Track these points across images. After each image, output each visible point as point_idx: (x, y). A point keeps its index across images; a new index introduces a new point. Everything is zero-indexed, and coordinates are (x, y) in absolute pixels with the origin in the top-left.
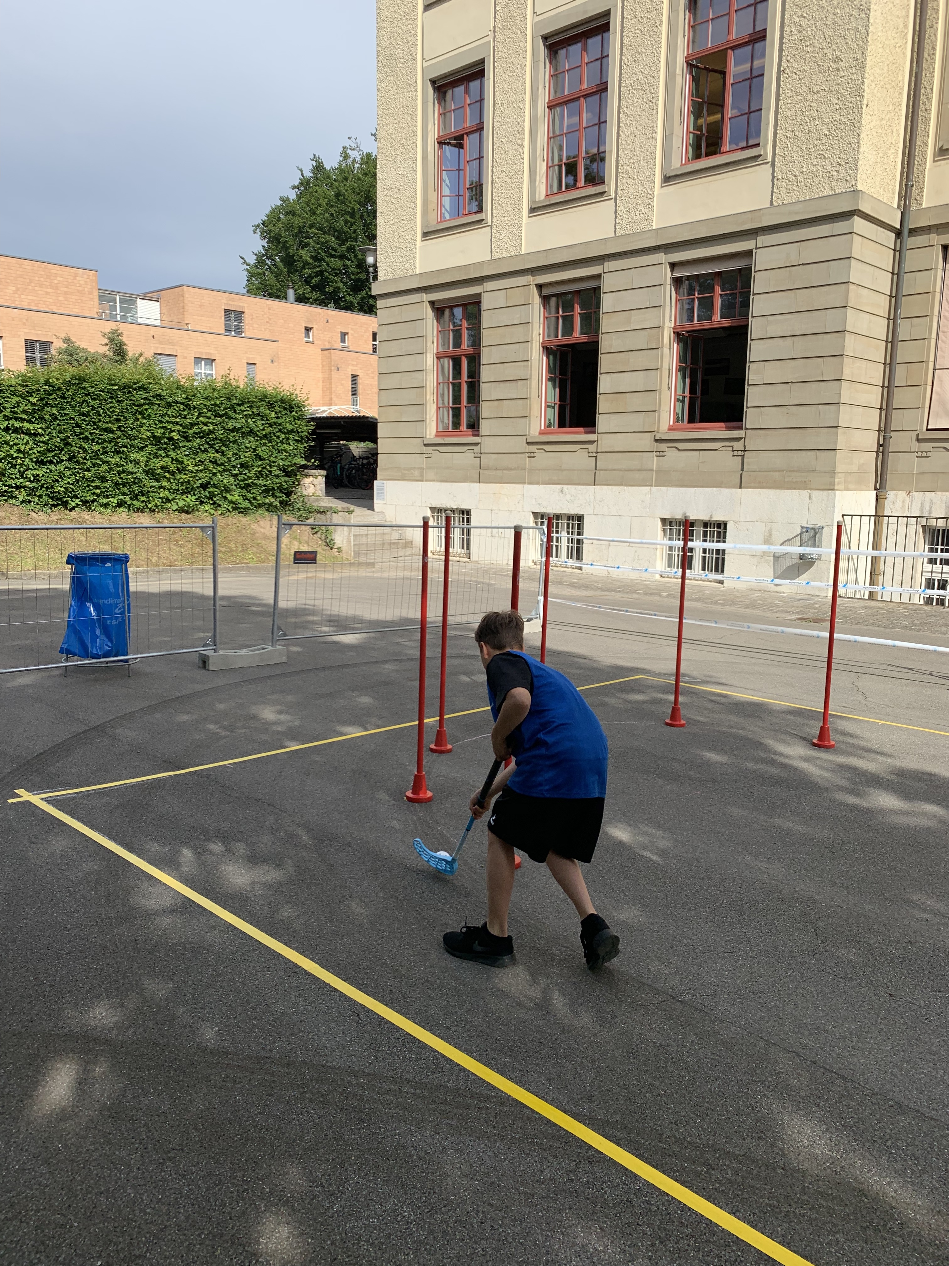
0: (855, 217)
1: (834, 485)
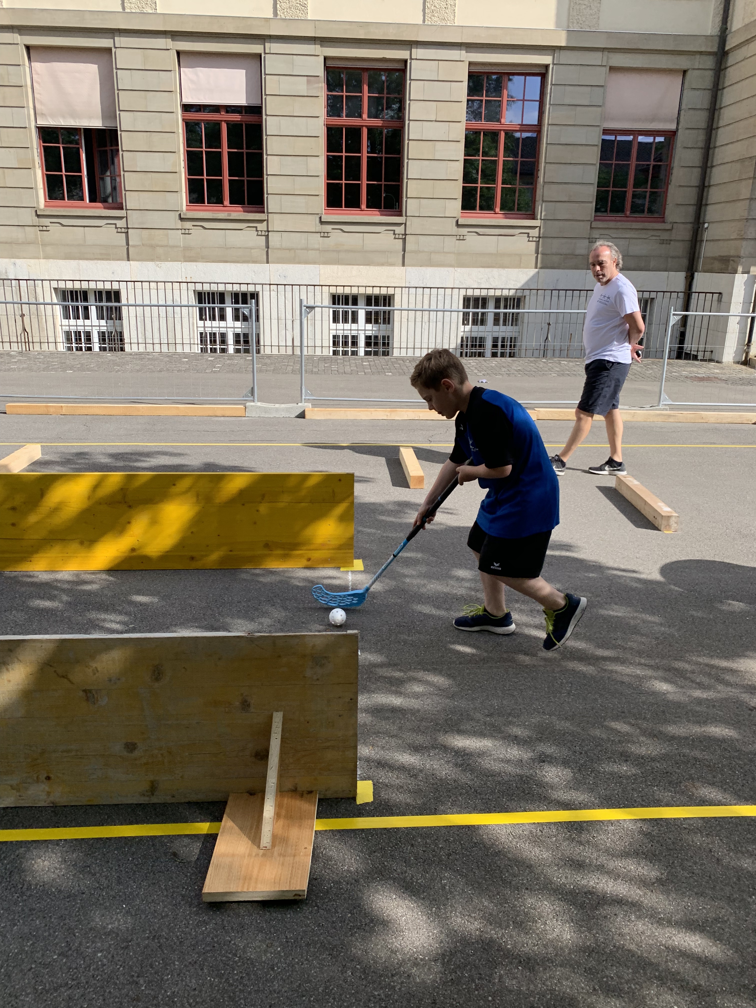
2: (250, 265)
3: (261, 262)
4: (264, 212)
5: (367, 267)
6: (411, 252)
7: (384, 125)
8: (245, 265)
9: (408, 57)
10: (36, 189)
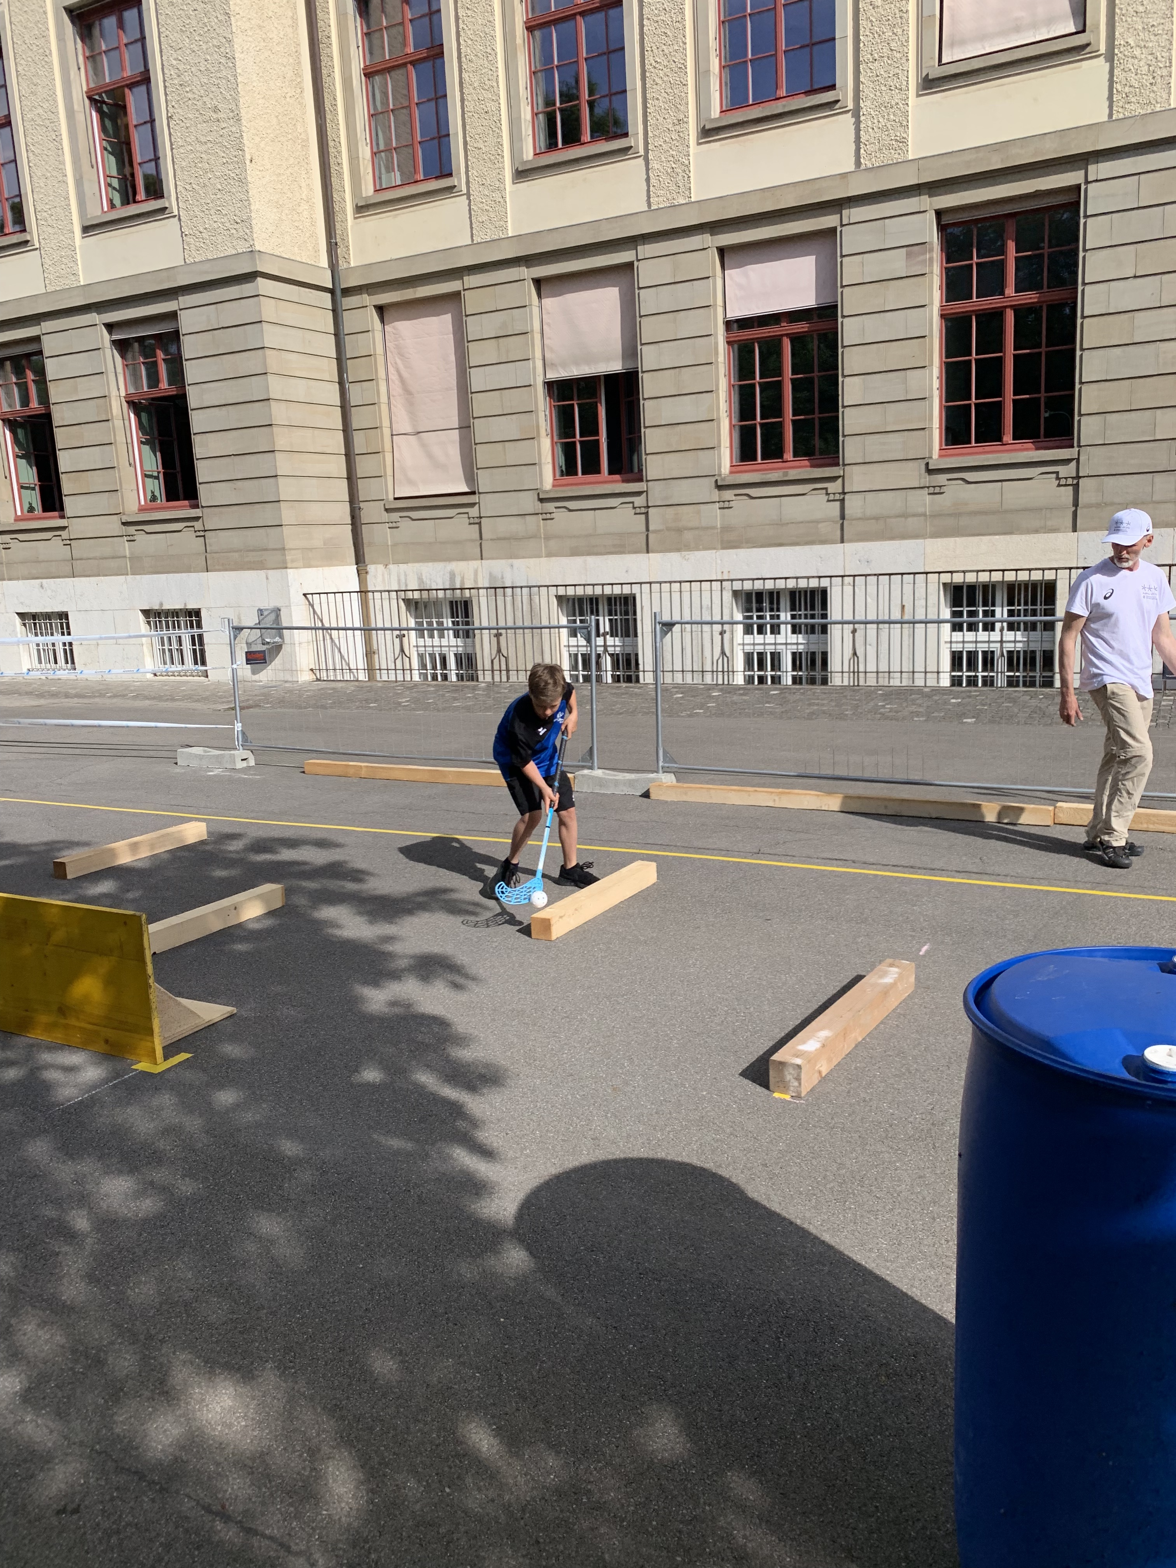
0: (259, 279)
1: (286, 563)
2: (816, 547)
3: (833, 542)
4: (837, 464)
5: (1008, 537)
6: (1089, 506)
7: (1043, 299)
8: (807, 548)
9: (1081, 180)
10: (540, 464)
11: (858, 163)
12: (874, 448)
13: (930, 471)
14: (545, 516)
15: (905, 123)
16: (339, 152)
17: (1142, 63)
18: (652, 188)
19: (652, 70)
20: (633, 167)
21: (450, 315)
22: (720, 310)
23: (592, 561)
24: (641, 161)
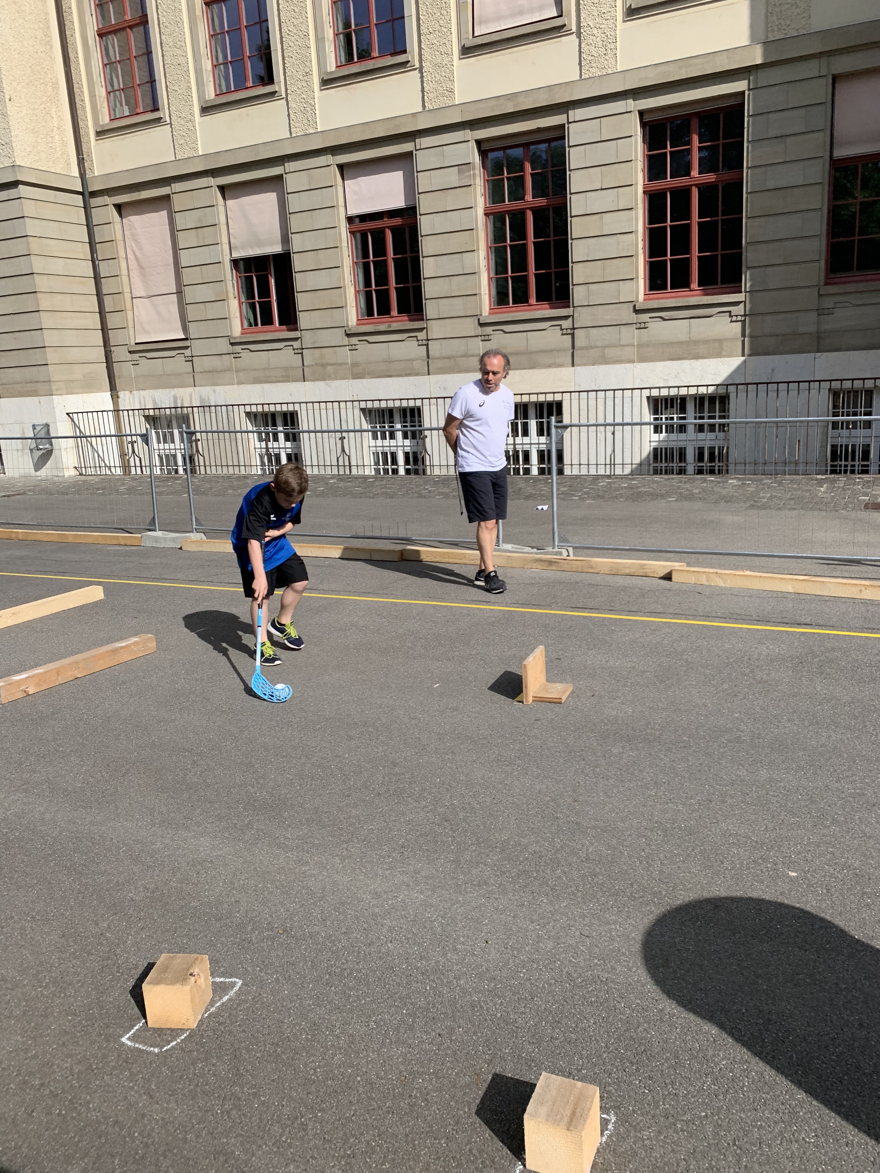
0: (20, 186)
1: (52, 391)
2: (411, 378)
3: (423, 375)
4: (423, 320)
5: (531, 371)
6: (582, 348)
7: (549, 203)
8: (406, 378)
9: (565, 121)
10: (230, 319)
11: (424, 106)
12: (446, 308)
13: (481, 325)
14: (235, 355)
15: (452, 78)
16: (82, 92)
17: (598, 40)
18: (291, 122)
19: (287, 36)
20: (277, 106)
21: (165, 211)
22: (342, 210)
23: (268, 387)
24: (284, 101)
